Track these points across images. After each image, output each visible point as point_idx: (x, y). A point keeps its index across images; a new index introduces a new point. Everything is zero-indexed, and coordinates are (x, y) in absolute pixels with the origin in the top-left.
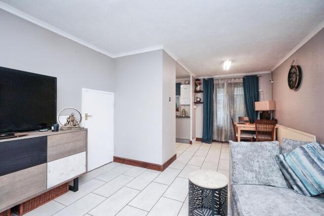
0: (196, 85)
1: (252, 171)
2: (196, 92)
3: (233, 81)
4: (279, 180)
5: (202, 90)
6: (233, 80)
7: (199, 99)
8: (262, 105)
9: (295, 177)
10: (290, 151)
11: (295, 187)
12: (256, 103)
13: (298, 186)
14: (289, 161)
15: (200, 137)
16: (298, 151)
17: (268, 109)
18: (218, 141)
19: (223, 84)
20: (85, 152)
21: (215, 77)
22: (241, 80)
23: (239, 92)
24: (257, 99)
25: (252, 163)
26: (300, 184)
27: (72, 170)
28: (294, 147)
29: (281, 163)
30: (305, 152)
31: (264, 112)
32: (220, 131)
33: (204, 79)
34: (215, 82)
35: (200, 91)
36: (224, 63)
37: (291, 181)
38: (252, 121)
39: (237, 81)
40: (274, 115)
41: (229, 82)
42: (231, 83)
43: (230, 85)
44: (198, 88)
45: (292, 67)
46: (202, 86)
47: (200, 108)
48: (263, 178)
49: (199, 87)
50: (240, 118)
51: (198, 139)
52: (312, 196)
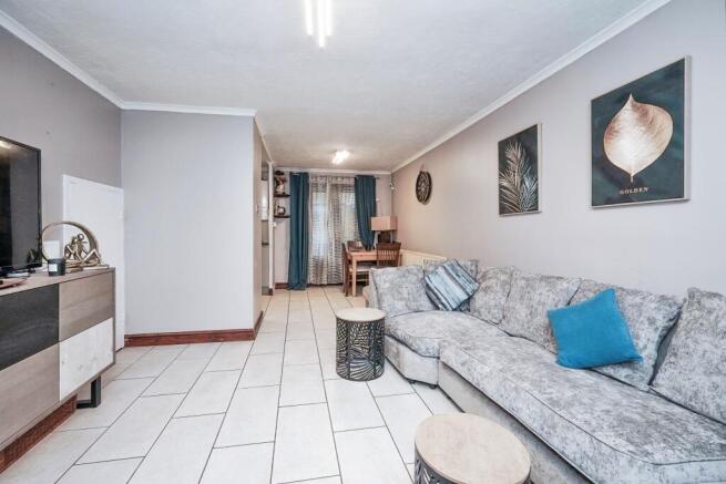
0: (277, 183)
1: (401, 299)
2: (277, 195)
3: (339, 181)
4: (426, 304)
5: (288, 193)
6: (339, 179)
7: (281, 210)
8: (380, 223)
9: (440, 296)
10: (432, 272)
11: (440, 306)
12: (373, 219)
13: (442, 304)
14: (435, 282)
15: (283, 281)
16: (440, 270)
17: (389, 228)
18: (316, 285)
19: (325, 186)
20: (111, 320)
21: (311, 171)
22: (352, 182)
23: (348, 200)
24: (374, 214)
25: (400, 290)
26: (444, 301)
27: (95, 359)
28: (436, 268)
29: (427, 285)
30: (445, 269)
31: (383, 232)
32: (319, 266)
33: (291, 173)
34: (311, 180)
35: (284, 195)
36: (338, 154)
37: (437, 302)
38: (368, 247)
39: (345, 182)
40: (395, 237)
41: (334, 182)
42: (336, 185)
43: (335, 187)
44: (281, 189)
45: (421, 173)
46: (288, 185)
47: (284, 225)
48: (413, 305)
49: (281, 187)
50: (350, 243)
51: (279, 286)
52: (454, 310)
